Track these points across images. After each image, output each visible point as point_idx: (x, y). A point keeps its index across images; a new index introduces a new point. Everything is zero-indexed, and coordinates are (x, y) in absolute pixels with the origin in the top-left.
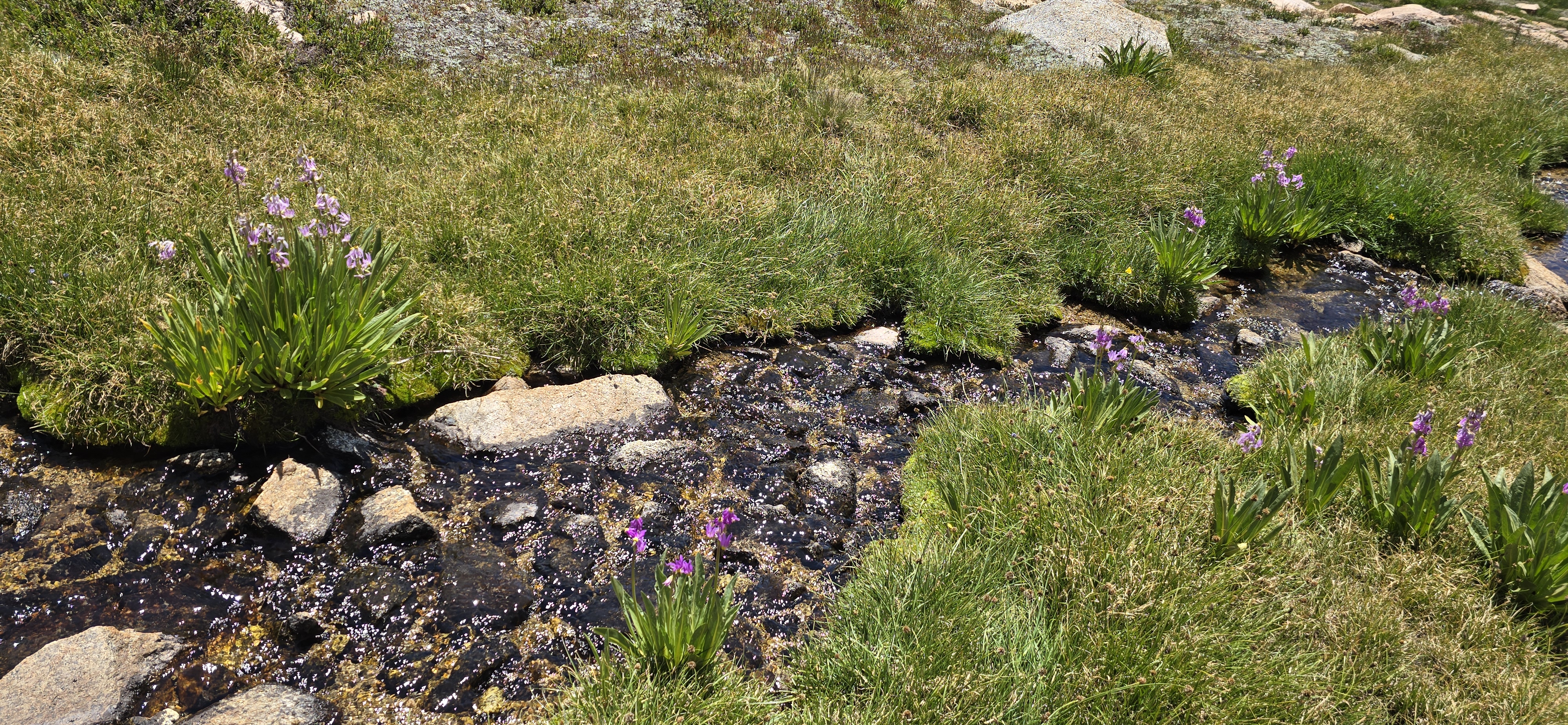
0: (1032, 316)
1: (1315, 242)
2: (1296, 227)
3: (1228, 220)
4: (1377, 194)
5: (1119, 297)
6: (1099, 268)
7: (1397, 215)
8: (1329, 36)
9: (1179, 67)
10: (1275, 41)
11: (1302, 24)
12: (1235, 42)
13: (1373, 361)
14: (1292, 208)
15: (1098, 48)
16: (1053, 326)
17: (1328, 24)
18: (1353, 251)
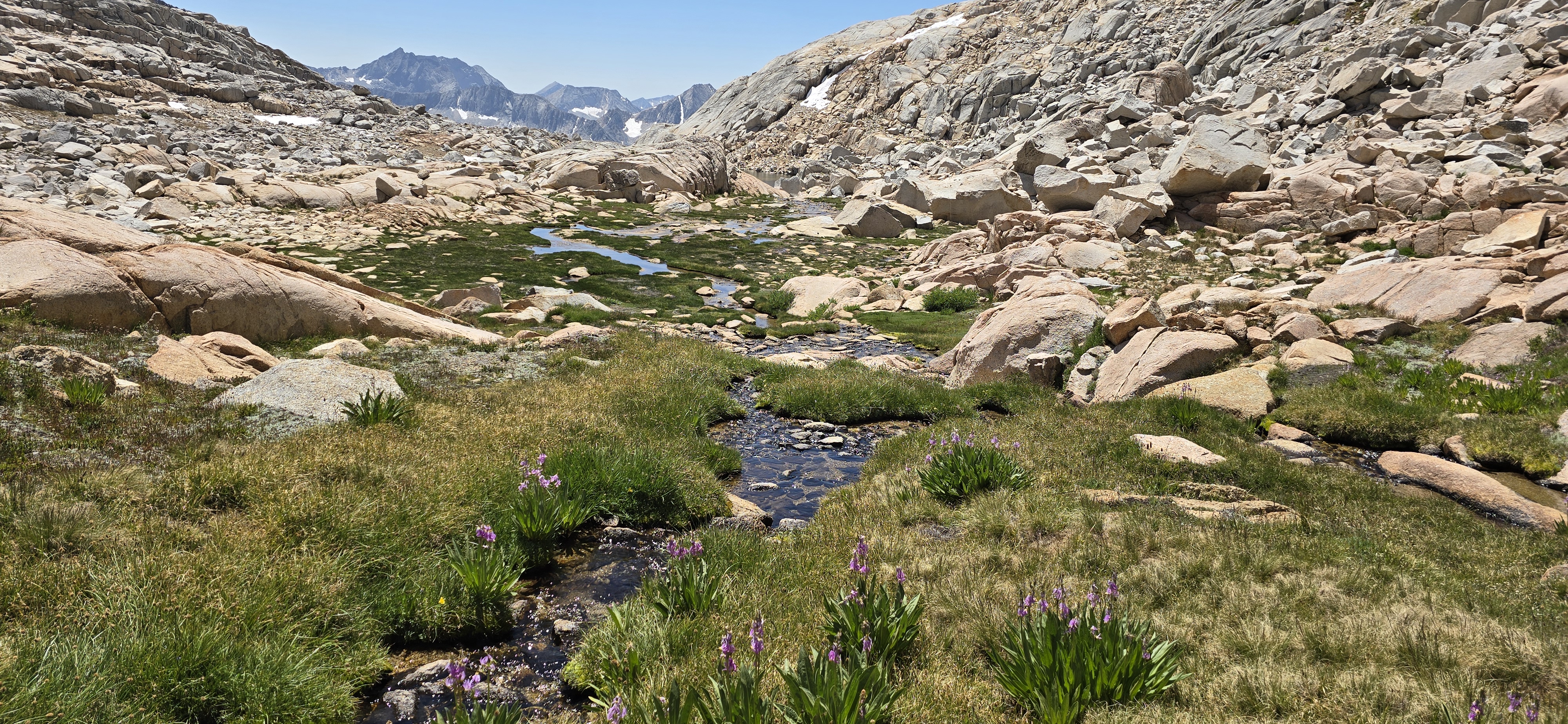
0: (362, 678)
1: (583, 526)
2: (565, 519)
3: (509, 528)
4: (614, 475)
5: (440, 628)
6: (412, 607)
7: (633, 488)
8: (526, 357)
9: (418, 406)
10: (485, 369)
11: (501, 351)
12: (452, 376)
13: (665, 610)
14: (557, 503)
15: (337, 404)
16: (386, 680)
17: (522, 349)
18: (612, 525)
